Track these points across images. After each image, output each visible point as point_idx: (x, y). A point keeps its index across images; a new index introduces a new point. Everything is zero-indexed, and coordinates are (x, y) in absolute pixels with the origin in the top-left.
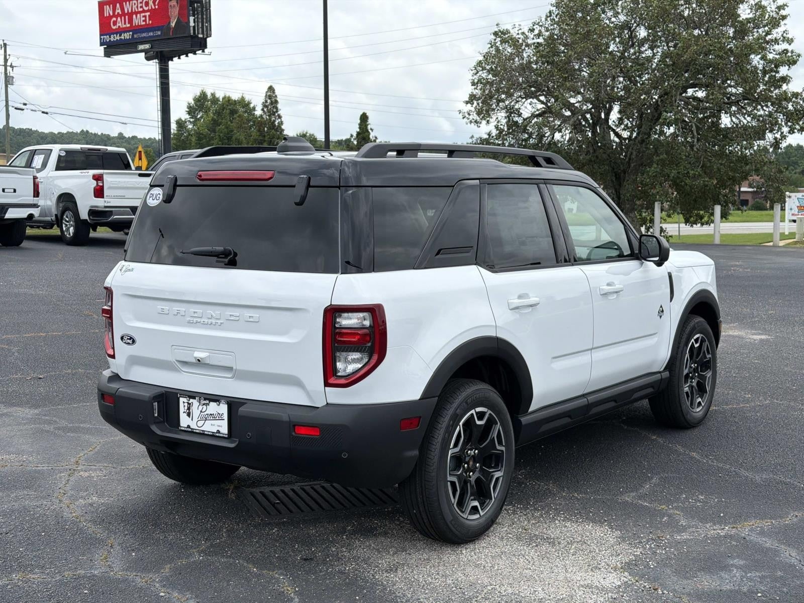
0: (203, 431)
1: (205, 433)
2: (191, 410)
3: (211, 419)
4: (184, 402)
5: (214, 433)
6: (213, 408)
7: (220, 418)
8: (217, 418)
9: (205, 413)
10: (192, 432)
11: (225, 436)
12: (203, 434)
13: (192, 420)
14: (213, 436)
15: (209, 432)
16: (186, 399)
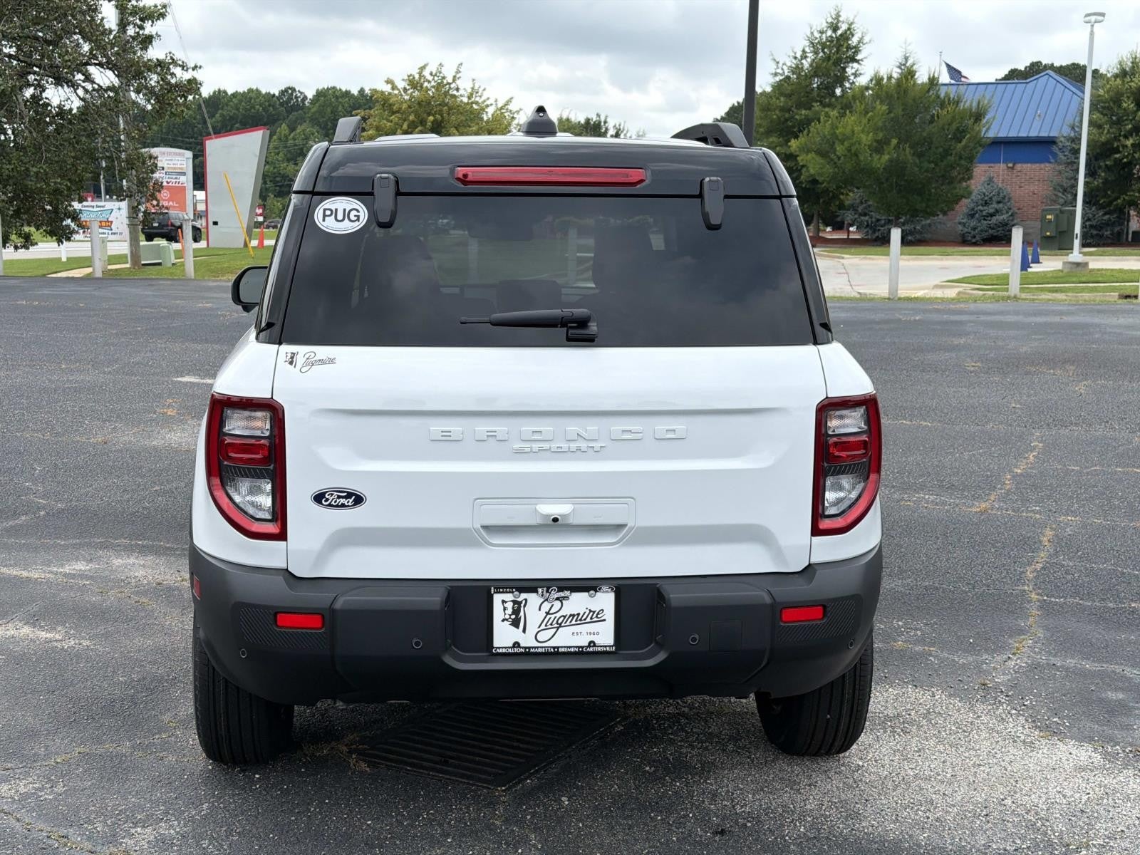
0: (554, 648)
1: (560, 650)
2: (522, 614)
3: (574, 622)
4: (503, 602)
5: (582, 647)
6: (578, 602)
7: (596, 619)
8: (588, 620)
9: (558, 615)
10: (528, 654)
11: (608, 649)
12: (555, 653)
13: (524, 631)
14: (580, 653)
15: (570, 647)
16: (511, 595)
